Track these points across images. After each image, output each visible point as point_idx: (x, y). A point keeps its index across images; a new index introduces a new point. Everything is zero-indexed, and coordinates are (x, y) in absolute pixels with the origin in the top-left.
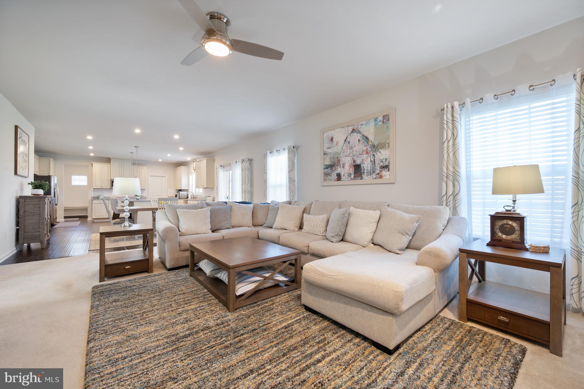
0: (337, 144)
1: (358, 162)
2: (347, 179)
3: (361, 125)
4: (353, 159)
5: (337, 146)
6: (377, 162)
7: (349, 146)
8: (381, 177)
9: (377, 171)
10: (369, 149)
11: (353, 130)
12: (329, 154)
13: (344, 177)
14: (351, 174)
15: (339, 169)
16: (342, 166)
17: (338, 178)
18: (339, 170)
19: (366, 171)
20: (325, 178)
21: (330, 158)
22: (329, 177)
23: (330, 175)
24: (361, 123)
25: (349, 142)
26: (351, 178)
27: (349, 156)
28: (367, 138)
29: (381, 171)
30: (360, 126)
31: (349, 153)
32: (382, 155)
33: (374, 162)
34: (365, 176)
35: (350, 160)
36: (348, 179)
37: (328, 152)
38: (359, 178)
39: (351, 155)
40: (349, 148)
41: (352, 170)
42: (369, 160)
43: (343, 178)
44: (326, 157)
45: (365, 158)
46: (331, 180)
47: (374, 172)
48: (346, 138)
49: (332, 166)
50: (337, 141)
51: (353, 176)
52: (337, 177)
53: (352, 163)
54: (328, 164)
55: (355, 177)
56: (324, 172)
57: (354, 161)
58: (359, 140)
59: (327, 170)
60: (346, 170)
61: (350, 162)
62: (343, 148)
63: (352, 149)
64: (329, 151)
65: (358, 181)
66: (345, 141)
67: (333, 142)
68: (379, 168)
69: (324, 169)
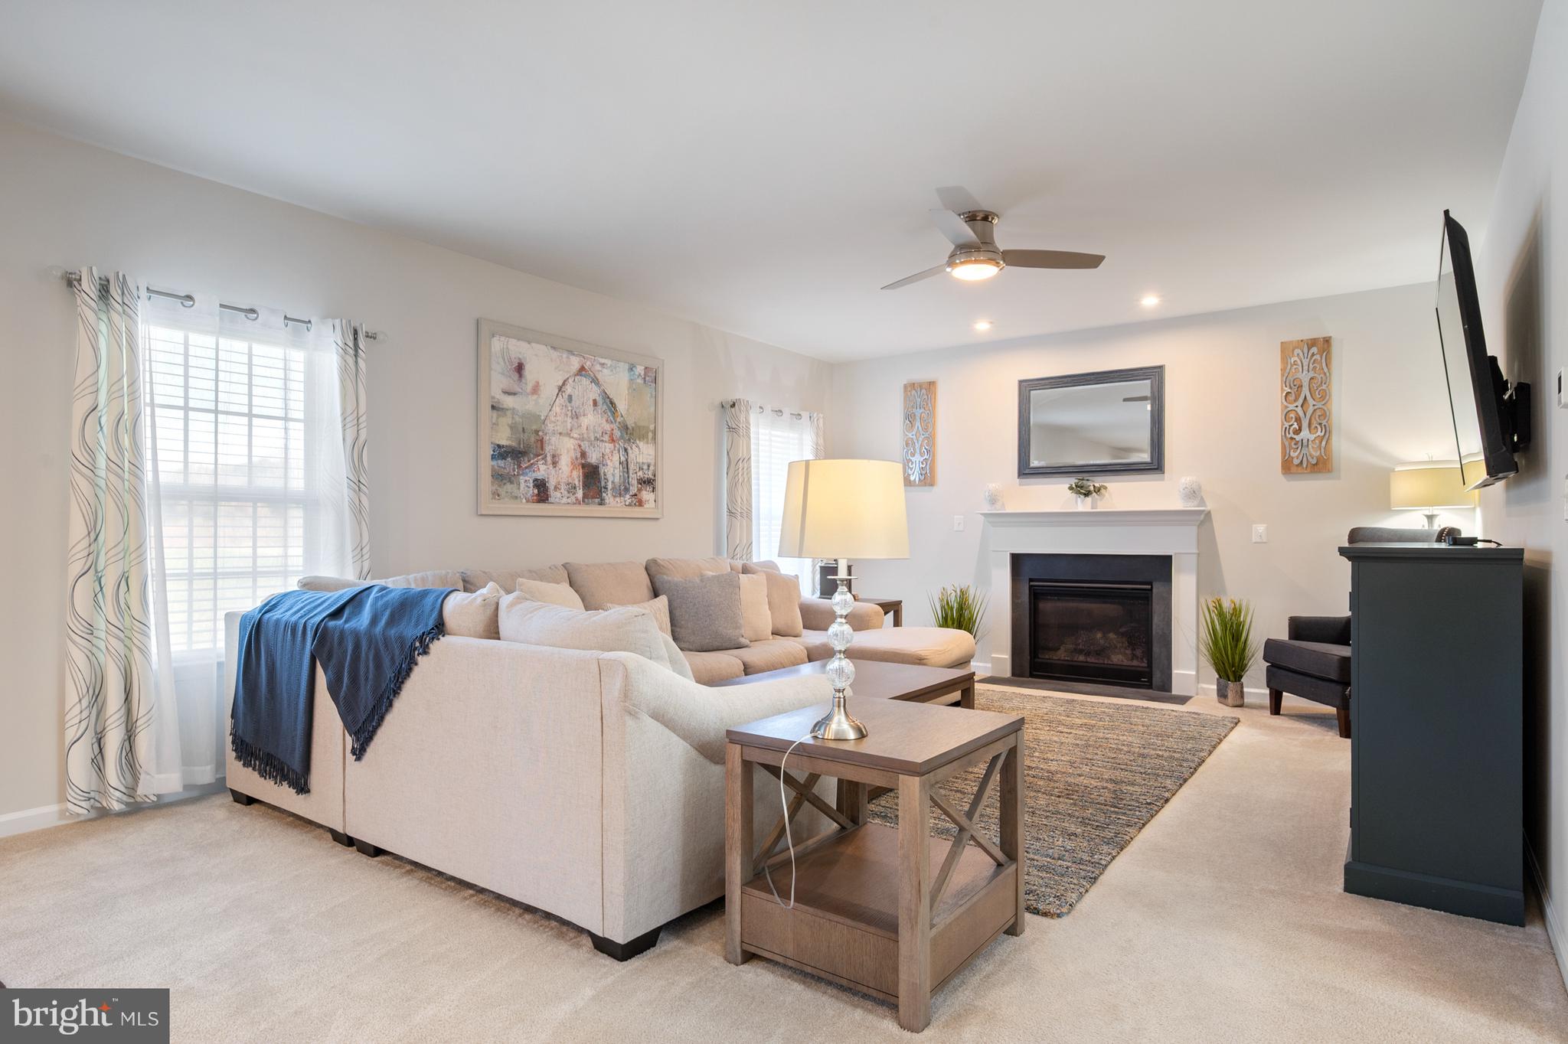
0: (536, 390)
1: (593, 458)
2: (565, 500)
3: (602, 365)
4: (580, 446)
5: (535, 397)
6: (632, 467)
7: (570, 408)
8: (640, 503)
9: (634, 490)
10: (617, 434)
11: (582, 369)
12: (509, 413)
13: (558, 494)
14: (575, 488)
15: (542, 467)
16: (549, 459)
17: (538, 495)
18: (542, 471)
19: (610, 486)
20: (494, 488)
21: (511, 428)
22: (509, 487)
23: (511, 482)
24: (602, 361)
25: (570, 398)
26: (577, 499)
27: (568, 435)
28: (612, 403)
29: (640, 490)
30: (598, 367)
31: (569, 428)
32: (642, 453)
33: (625, 465)
34: (608, 497)
35: (573, 447)
36: (569, 501)
37: (505, 406)
38: (597, 500)
39: (575, 436)
40: (569, 413)
41: (577, 478)
42: (616, 458)
43: (554, 495)
44: (497, 418)
45: (608, 451)
46: (516, 498)
47: (627, 490)
48: (564, 384)
49: (520, 452)
50: (538, 383)
51: (580, 494)
52: (536, 491)
53: (577, 458)
54: (503, 442)
55: (585, 496)
56: (493, 469)
57: (583, 454)
58: (595, 403)
59: (501, 463)
60: (563, 473)
61: (572, 454)
62: (554, 408)
63: (577, 418)
64: (509, 402)
65: (593, 509)
66: (560, 389)
67: (524, 381)
68: (635, 482)
69: (493, 457)
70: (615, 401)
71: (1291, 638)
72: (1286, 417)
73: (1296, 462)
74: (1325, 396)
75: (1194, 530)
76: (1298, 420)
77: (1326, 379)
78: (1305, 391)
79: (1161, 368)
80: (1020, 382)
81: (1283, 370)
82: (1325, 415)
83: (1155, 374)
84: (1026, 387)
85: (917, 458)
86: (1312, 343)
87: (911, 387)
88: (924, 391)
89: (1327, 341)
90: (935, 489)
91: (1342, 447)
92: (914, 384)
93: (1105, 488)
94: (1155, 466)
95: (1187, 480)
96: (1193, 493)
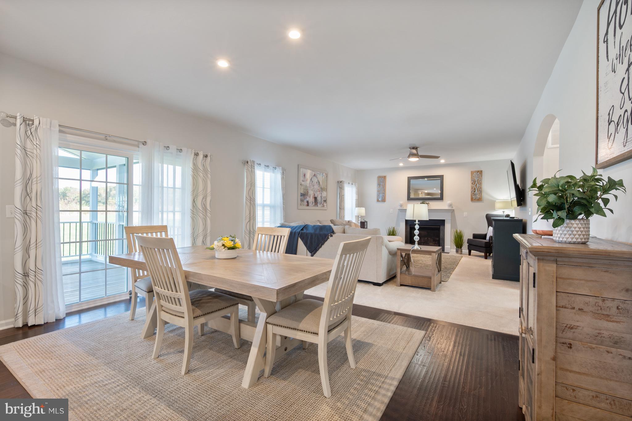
0: (307, 180)
1: (316, 196)
2: (311, 206)
3: (318, 173)
5: (307, 182)
6: (322, 197)
8: (324, 206)
9: (323, 203)
10: (320, 190)
11: (315, 175)
12: (303, 186)
16: (309, 196)
17: (307, 204)
18: (308, 199)
19: (319, 202)
20: (300, 203)
21: (303, 189)
22: (303, 203)
24: (318, 172)
25: (312, 182)
27: (312, 190)
28: (319, 182)
29: (324, 203)
30: (317, 174)
32: (324, 194)
33: (321, 197)
34: (318, 204)
35: (313, 193)
38: (317, 206)
40: (312, 185)
41: (313, 200)
42: (320, 195)
43: (310, 204)
44: (301, 187)
45: (318, 194)
46: (304, 205)
47: (322, 203)
48: (312, 178)
49: (305, 195)
50: (307, 178)
51: (314, 204)
54: (302, 192)
55: (315, 205)
56: (300, 199)
57: (314, 195)
58: (317, 183)
59: (302, 197)
60: (311, 200)
62: (310, 184)
63: (314, 186)
64: (303, 183)
65: (316, 208)
66: (311, 180)
67: (305, 178)
68: (323, 201)
69: (301, 196)
70: (320, 182)
71: (473, 238)
72: (472, 188)
73: (474, 198)
74: (481, 184)
75: (450, 214)
76: (475, 189)
77: (481, 180)
78: (476, 183)
79: (443, 176)
80: (408, 177)
81: (471, 177)
82: (481, 188)
83: (441, 177)
84: (409, 179)
85: (381, 195)
86: (478, 172)
87: (379, 177)
88: (383, 178)
89: (481, 171)
90: (385, 203)
91: (484, 195)
92: (380, 177)
93: (429, 203)
94: (441, 198)
95: (449, 202)
96: (450, 205)
